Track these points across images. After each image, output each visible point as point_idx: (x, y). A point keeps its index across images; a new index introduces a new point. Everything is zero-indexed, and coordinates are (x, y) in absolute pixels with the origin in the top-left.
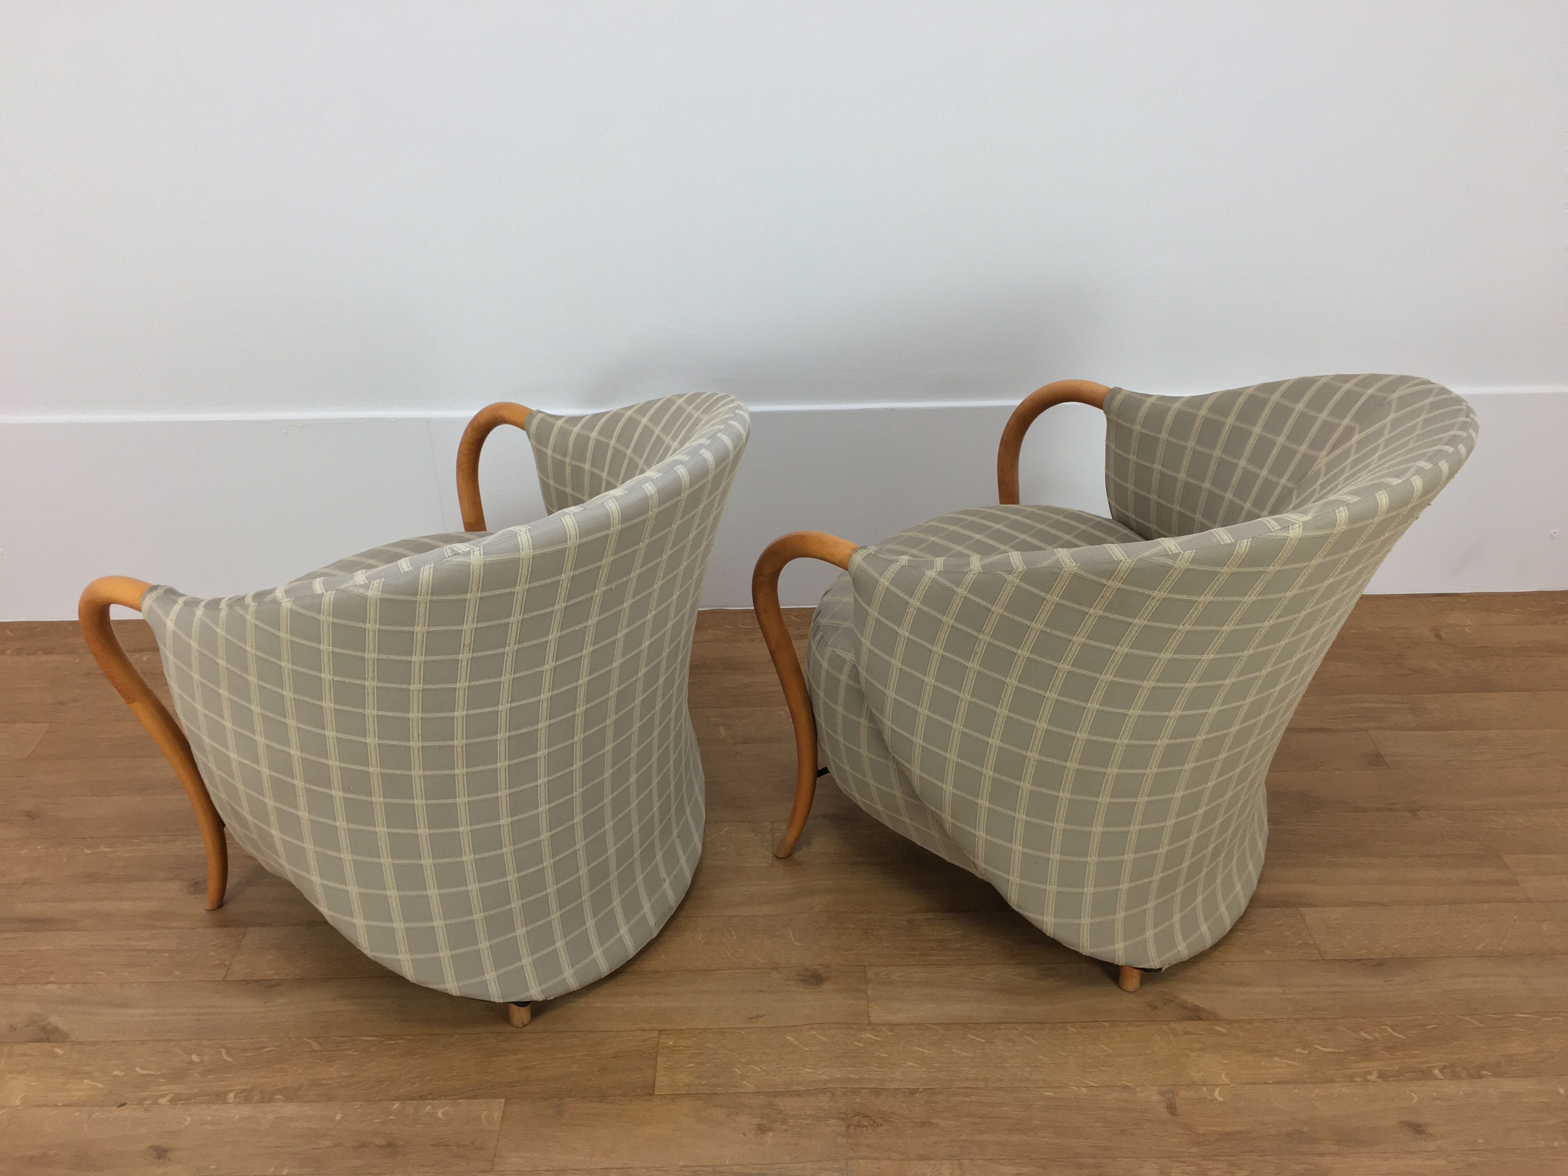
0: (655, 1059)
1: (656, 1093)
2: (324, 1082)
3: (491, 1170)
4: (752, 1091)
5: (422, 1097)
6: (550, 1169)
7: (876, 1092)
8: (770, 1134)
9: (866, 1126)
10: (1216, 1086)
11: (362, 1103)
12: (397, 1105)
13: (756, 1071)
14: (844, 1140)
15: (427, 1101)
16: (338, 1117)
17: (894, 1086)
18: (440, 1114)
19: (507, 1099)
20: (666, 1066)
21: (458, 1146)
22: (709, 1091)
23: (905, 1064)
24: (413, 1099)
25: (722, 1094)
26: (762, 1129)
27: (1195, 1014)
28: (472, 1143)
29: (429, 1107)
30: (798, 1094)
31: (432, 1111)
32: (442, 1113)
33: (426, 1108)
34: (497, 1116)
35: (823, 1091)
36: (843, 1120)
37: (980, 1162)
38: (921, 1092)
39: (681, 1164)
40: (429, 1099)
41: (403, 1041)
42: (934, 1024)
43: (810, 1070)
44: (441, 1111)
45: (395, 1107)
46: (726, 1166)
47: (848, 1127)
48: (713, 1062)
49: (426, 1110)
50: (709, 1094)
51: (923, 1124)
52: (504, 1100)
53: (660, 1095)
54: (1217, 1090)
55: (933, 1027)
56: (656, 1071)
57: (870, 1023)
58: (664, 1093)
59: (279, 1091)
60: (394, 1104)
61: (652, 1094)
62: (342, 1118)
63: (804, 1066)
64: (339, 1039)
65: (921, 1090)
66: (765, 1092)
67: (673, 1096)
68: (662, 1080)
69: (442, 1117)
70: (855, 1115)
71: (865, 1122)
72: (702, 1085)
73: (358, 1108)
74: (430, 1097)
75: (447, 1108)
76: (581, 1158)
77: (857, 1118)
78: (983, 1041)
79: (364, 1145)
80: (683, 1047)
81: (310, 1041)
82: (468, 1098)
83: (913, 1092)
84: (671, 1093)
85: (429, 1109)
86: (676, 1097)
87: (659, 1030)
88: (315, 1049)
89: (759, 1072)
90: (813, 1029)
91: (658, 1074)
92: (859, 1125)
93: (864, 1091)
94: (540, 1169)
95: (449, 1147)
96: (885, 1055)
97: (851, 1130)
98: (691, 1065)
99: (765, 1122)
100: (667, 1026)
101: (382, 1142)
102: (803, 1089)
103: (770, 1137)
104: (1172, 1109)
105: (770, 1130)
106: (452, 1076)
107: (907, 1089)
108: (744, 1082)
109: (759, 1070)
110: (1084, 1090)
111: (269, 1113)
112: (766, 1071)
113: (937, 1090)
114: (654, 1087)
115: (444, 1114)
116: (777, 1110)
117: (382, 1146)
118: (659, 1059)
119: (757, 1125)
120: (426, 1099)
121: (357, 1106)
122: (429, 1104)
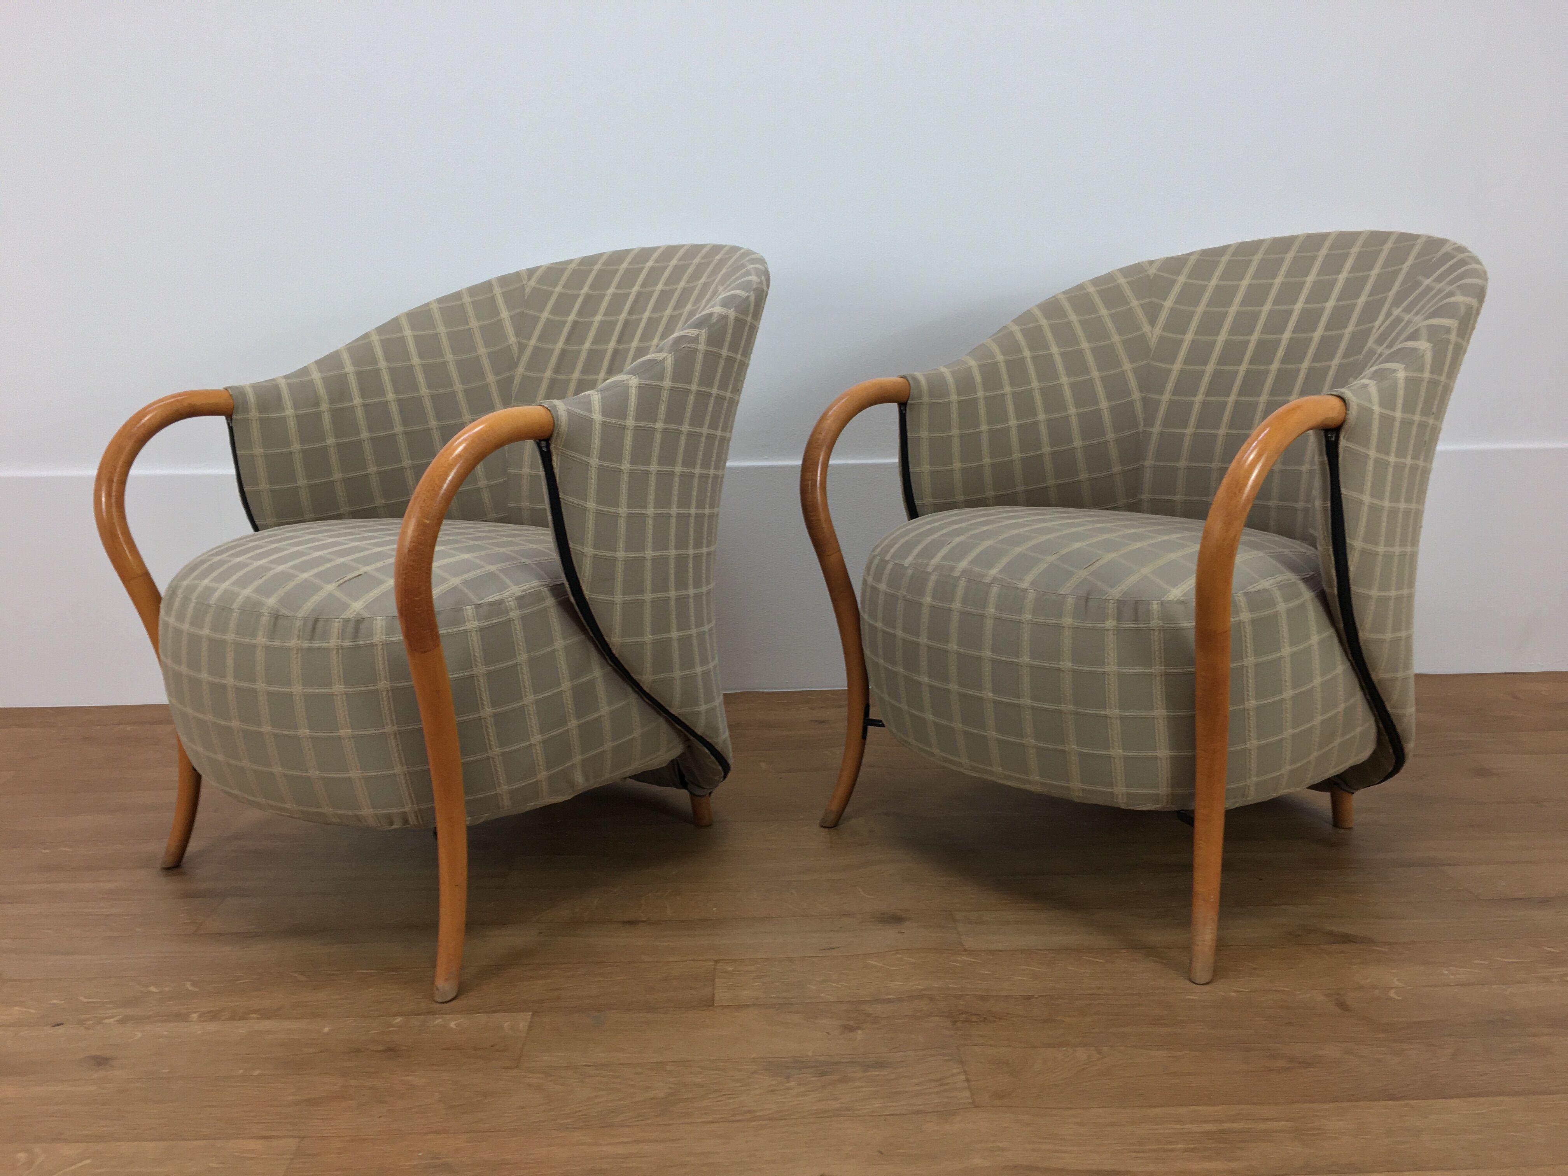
0: (714, 980)
1: (717, 1005)
2: (310, 1004)
3: (517, 1067)
4: (831, 1001)
5: (430, 1013)
6: (589, 1064)
7: (984, 998)
8: (860, 1032)
9: (976, 1022)
10: (1392, 988)
11: (357, 1018)
12: (399, 1020)
13: (834, 987)
14: (951, 1032)
15: (437, 1016)
16: (326, 1030)
17: (1003, 994)
18: (452, 1025)
19: (535, 1013)
20: (726, 985)
21: (475, 1049)
22: (780, 1002)
23: (1013, 978)
24: (419, 1014)
25: (797, 1004)
26: (849, 1029)
27: (1347, 939)
28: (492, 1046)
29: (440, 1020)
30: (890, 1001)
31: (442, 1023)
34: (523, 1025)
35: (921, 997)
36: (947, 1017)
37: (1122, 1048)
38: (1036, 998)
39: (753, 1056)
40: (439, 1014)
42: (1041, 950)
43: (901, 983)
44: (455, 1022)
45: (397, 1021)
46: (807, 1056)
47: (955, 1022)
48: (782, 982)
49: (436, 1022)
50: (780, 1004)
51: (1045, 1021)
52: (530, 1013)
53: (722, 1006)
54: (1393, 991)
55: (1040, 952)
56: (714, 989)
57: (965, 950)
58: (726, 1005)
59: (254, 1012)
60: (396, 1019)
61: (711, 1006)
62: (330, 1030)
63: (892, 981)
64: (331, 972)
65: (1036, 996)
66: (848, 1002)
67: (736, 1007)
68: (722, 995)
70: (962, 1013)
71: (974, 1019)
72: (771, 997)
73: (351, 1023)
74: (440, 1012)
75: (461, 1020)
76: (628, 1055)
77: (964, 1016)
78: (1102, 961)
79: (358, 1051)
81: (296, 975)
82: (486, 1012)
83: (1028, 998)
84: (734, 1004)
85: (439, 1022)
86: (740, 1007)
87: (715, 960)
88: (300, 980)
89: (839, 987)
90: (898, 953)
91: (717, 991)
92: (966, 1021)
93: (967, 996)
94: (579, 1064)
95: (464, 1050)
96: (988, 972)
97: (959, 1024)
98: (756, 984)
99: (852, 1023)
100: (724, 957)
101: (380, 1048)
102: (894, 997)
103: (860, 1034)
104: (1343, 1005)
105: (858, 1028)
107: (1020, 996)
108: (822, 995)
110: (1233, 994)
111: (239, 1029)
112: (846, 986)
113: (1056, 997)
114: (713, 1000)
115: (457, 1025)
116: (865, 1014)
117: (381, 1051)
118: (717, 980)
119: (842, 1025)
120: (436, 1014)
121: (350, 1021)
122: (439, 1018)
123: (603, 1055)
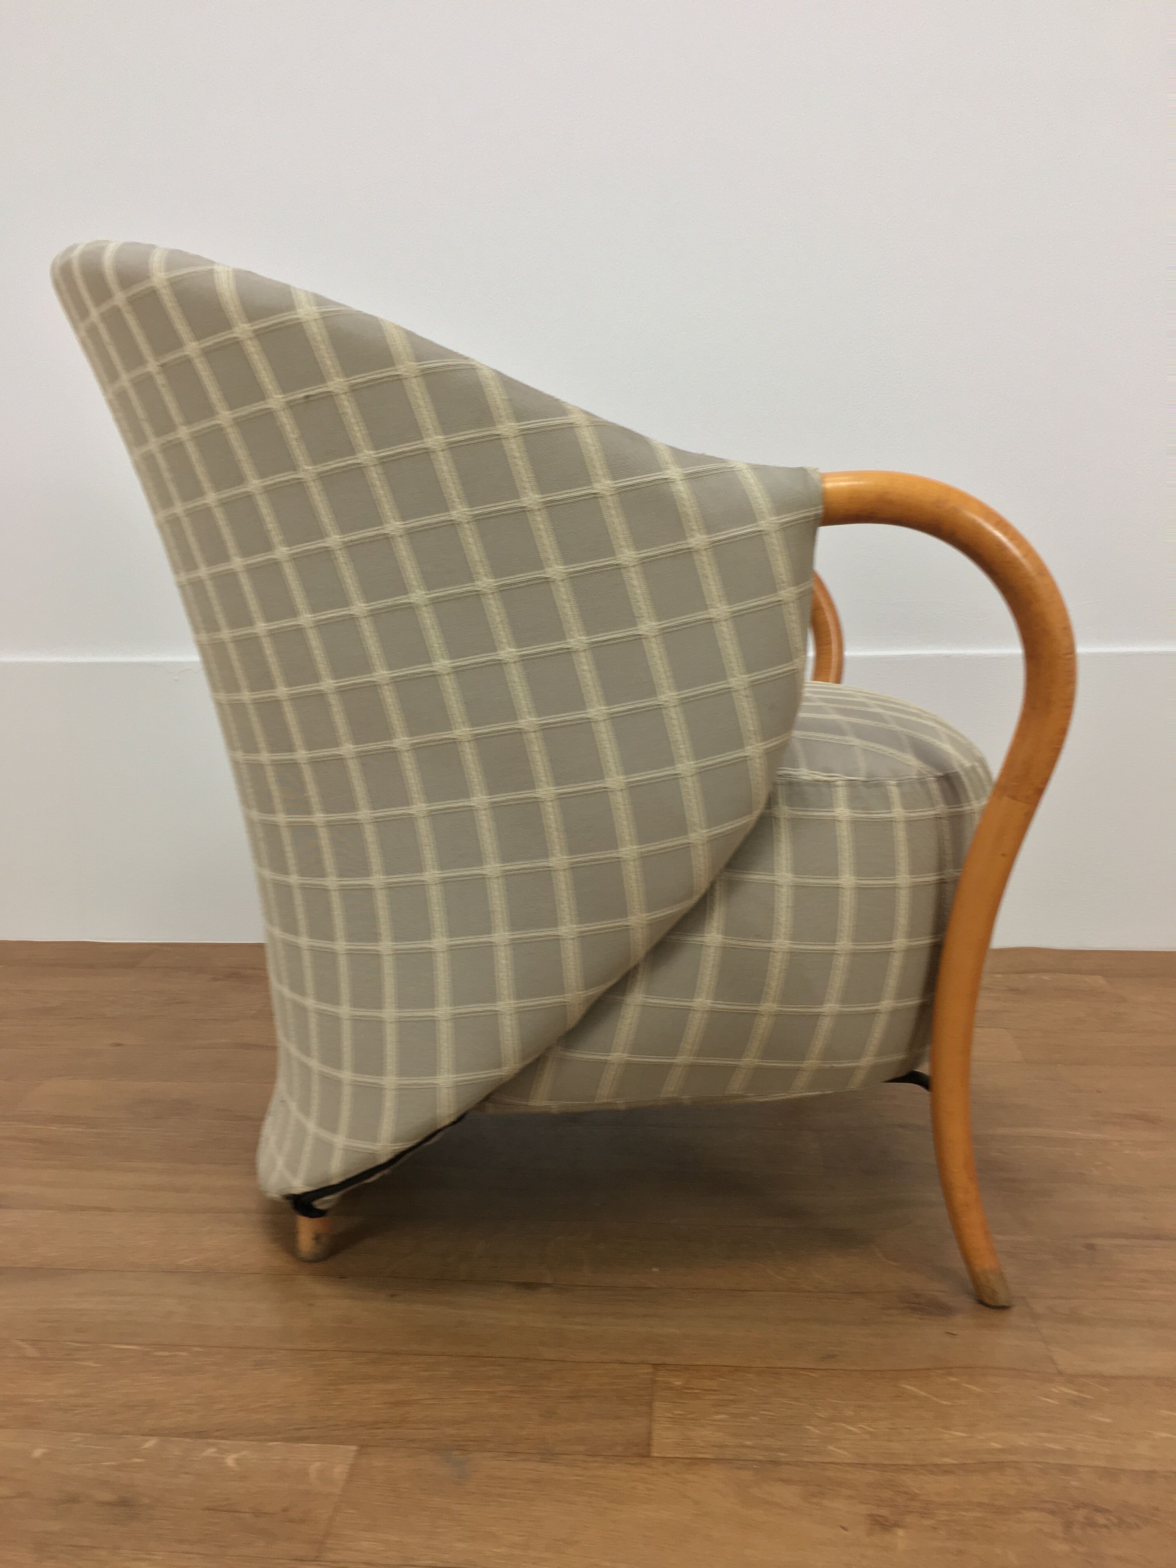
0: (650, 1404)
1: (655, 1454)
2: (30, 1400)
3: (316, 1559)
4: (848, 1461)
5: (201, 1434)
7: (1111, 1474)
8: (901, 1532)
9: (1105, 1526)
11: (89, 1435)
12: (151, 1443)
13: (851, 1433)
14: (1065, 1547)
15: (210, 1441)
16: (38, 1453)
17: (1140, 1466)
18: (230, 1461)
19: (364, 1448)
20: (670, 1415)
21: (257, 1514)
22: (760, 1457)
23: (1152, 1434)
24: (185, 1435)
25: (787, 1464)
26: (881, 1524)
28: (285, 1510)
29: (213, 1450)
30: (946, 1470)
31: (217, 1455)
32: (235, 1460)
33: (205, 1451)
34: (340, 1471)
35: (998, 1466)
36: (1052, 1512)
40: (214, 1437)
41: (185, 1354)
43: (961, 1434)
44: (235, 1456)
45: (148, 1445)
47: (1068, 1525)
48: (762, 1414)
49: (204, 1454)
50: (760, 1461)
52: (354, 1448)
53: (663, 1458)
56: (651, 1421)
57: (1060, 1373)
58: (671, 1456)
60: (147, 1440)
61: (648, 1456)
62: (44, 1453)
63: (946, 1428)
66: (876, 1465)
67: (688, 1461)
68: (665, 1437)
69: (233, 1465)
70: (1077, 1507)
71: (1101, 1519)
72: (745, 1446)
73: (78, 1443)
74: (218, 1434)
75: (244, 1453)
76: (503, 1550)
77: (1080, 1515)
79: (72, 1499)
80: (704, 1390)
81: (23, 1345)
82: (286, 1440)
84: (683, 1456)
85: (212, 1453)
86: (694, 1462)
87: (655, 1365)
88: (30, 1355)
89: (856, 1434)
90: (951, 1374)
91: (655, 1427)
92: (1090, 1523)
93: (1081, 1470)
95: (236, 1514)
96: (1108, 1421)
97: (1076, 1531)
98: (719, 1417)
99: (884, 1512)
100: (670, 1360)
101: (110, 1497)
102: (954, 1462)
103: (901, 1538)
105: (896, 1525)
106: (264, 1407)
108: (831, 1448)
109: (856, 1431)
112: (870, 1433)
114: (649, 1445)
115: (238, 1461)
116: (906, 1493)
117: (108, 1503)
118: (657, 1404)
119: (869, 1515)
120: (209, 1437)
121: (78, 1439)
122: (212, 1445)
123: (461, 1545)
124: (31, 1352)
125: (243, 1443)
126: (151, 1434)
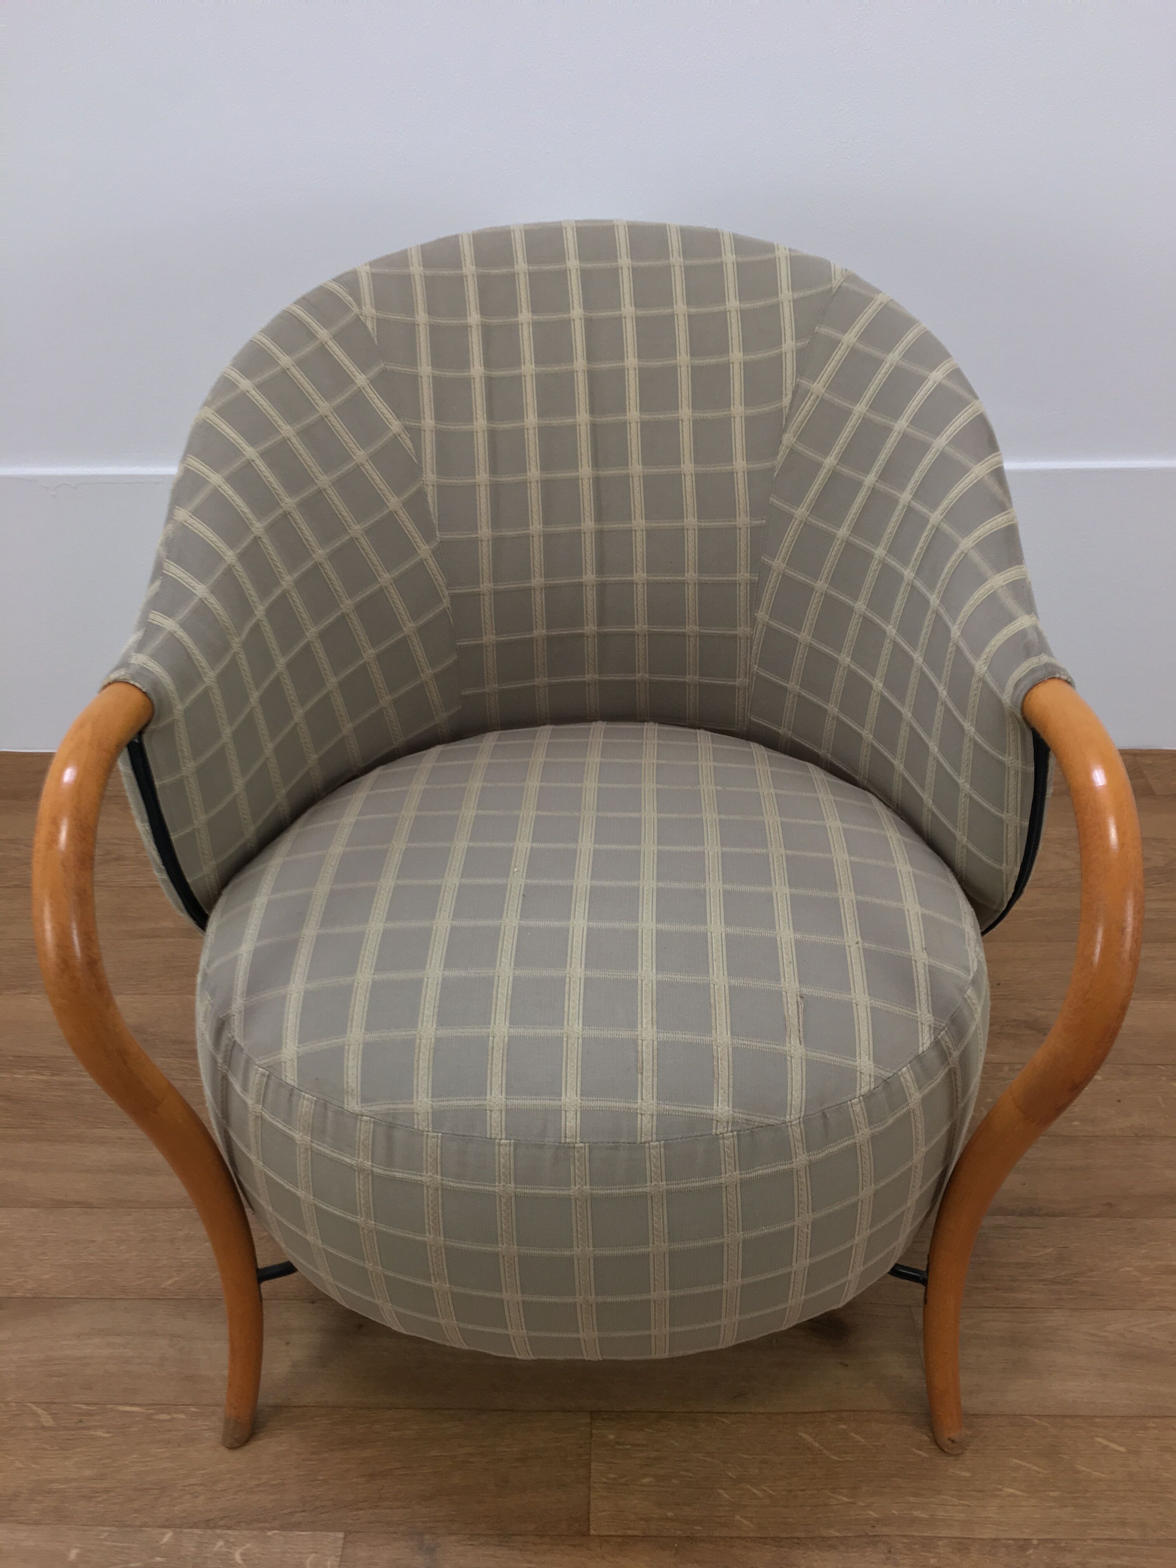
0: (588, 1466)
1: (592, 1532)
2: (55, 1486)
4: (751, 1535)
5: (209, 1524)
11: (114, 1529)
12: (168, 1536)
13: (756, 1497)
15: (218, 1531)
16: (73, 1554)
17: (988, 1533)
18: (238, 1557)
19: (348, 1533)
20: (605, 1480)
22: (678, 1533)
23: (1000, 1490)
24: (195, 1526)
25: (703, 1540)
29: (221, 1543)
31: (225, 1550)
32: (242, 1554)
33: (215, 1544)
40: (220, 1527)
41: (183, 1416)
42: (1038, 1416)
43: (846, 1499)
44: (239, 1551)
45: (165, 1540)
48: (683, 1476)
49: (216, 1548)
50: (679, 1538)
52: (341, 1535)
53: (599, 1536)
55: (1037, 1421)
56: (589, 1488)
58: (606, 1533)
60: (163, 1534)
61: (587, 1534)
62: (78, 1555)
63: (834, 1490)
64: (84, 1407)
65: (1035, 1542)
66: (772, 1538)
67: (619, 1540)
68: (601, 1508)
69: (240, 1562)
72: (667, 1519)
73: (105, 1540)
74: (222, 1523)
75: (248, 1545)
78: (1122, 1449)
80: (633, 1445)
81: (39, 1411)
82: (283, 1528)
84: (617, 1534)
85: (221, 1546)
86: (626, 1541)
87: (591, 1412)
88: (46, 1424)
89: (760, 1499)
90: (841, 1420)
91: (593, 1496)
93: (940, 1543)
96: (967, 1474)
98: (646, 1480)
100: (604, 1405)
102: (837, 1534)
107: (1013, 1540)
108: (738, 1518)
109: (759, 1494)
112: (771, 1497)
113: (1063, 1545)
114: (588, 1520)
115: (244, 1557)
118: (593, 1465)
120: (216, 1527)
121: (105, 1535)
122: (220, 1536)
124: (47, 1420)
125: (246, 1533)
126: (167, 1525)
